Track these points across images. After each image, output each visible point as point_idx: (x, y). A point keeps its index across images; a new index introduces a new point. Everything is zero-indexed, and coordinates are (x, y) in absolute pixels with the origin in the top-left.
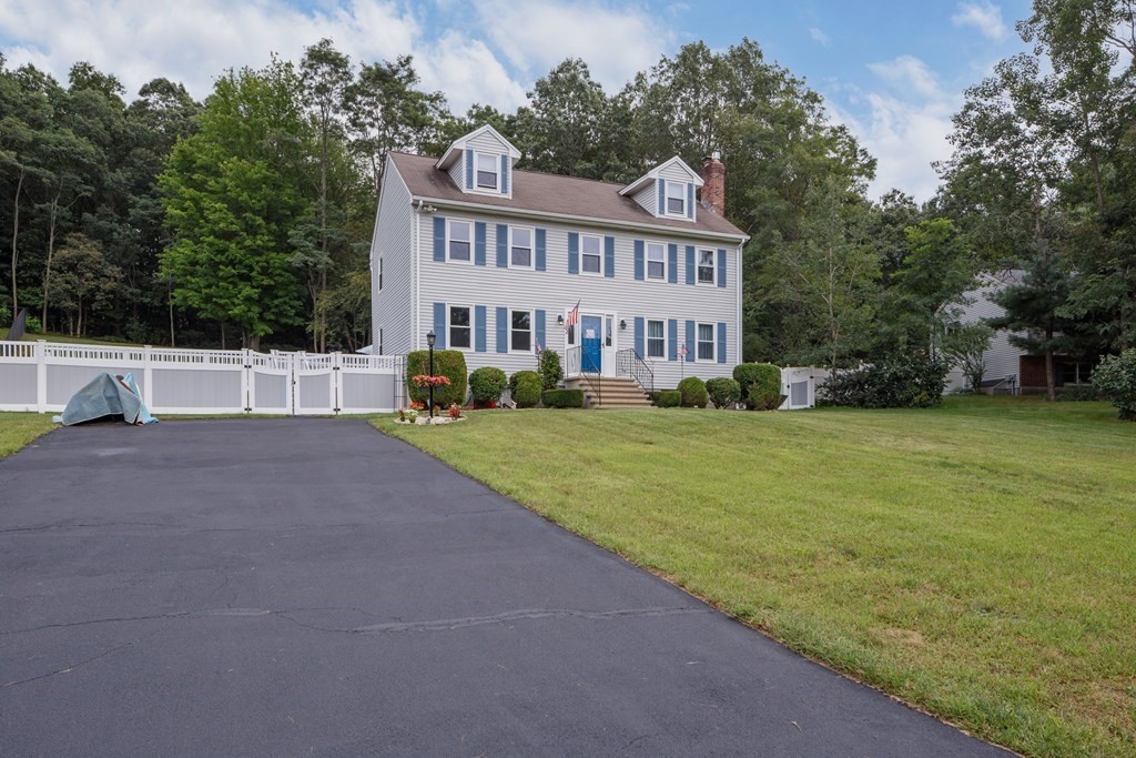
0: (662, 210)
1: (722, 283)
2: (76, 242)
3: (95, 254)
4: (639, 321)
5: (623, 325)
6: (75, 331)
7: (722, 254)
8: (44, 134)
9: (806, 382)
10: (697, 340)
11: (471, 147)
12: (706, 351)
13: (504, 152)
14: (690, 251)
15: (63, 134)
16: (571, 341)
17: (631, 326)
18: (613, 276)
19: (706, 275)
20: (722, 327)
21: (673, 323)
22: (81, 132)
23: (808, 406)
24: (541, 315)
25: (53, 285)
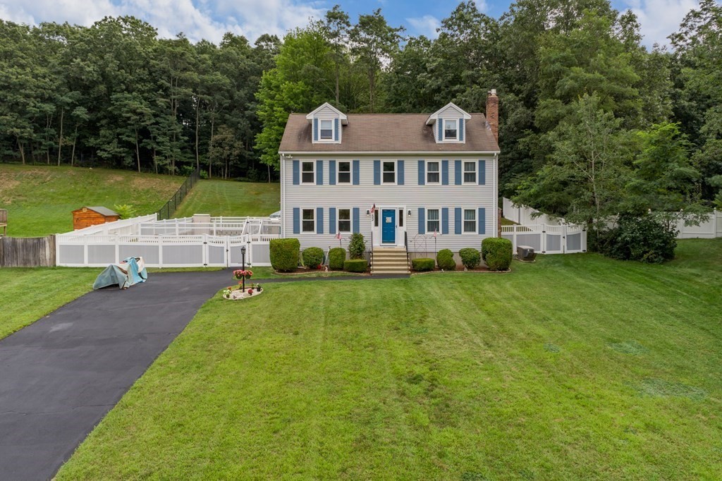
0: (440, 138)
1: (482, 182)
2: (222, 130)
3: (230, 136)
4: (421, 211)
5: (409, 213)
6: (224, 176)
7: (482, 164)
8: (206, 77)
9: (580, 234)
10: (463, 220)
11: (316, 117)
12: (470, 226)
13: (336, 116)
14: (458, 164)
15: (216, 75)
16: (376, 224)
17: (416, 214)
18: (403, 184)
19: (470, 177)
20: (482, 211)
21: (445, 211)
22: (225, 72)
23: (581, 251)
24: (356, 211)
25: (213, 152)
